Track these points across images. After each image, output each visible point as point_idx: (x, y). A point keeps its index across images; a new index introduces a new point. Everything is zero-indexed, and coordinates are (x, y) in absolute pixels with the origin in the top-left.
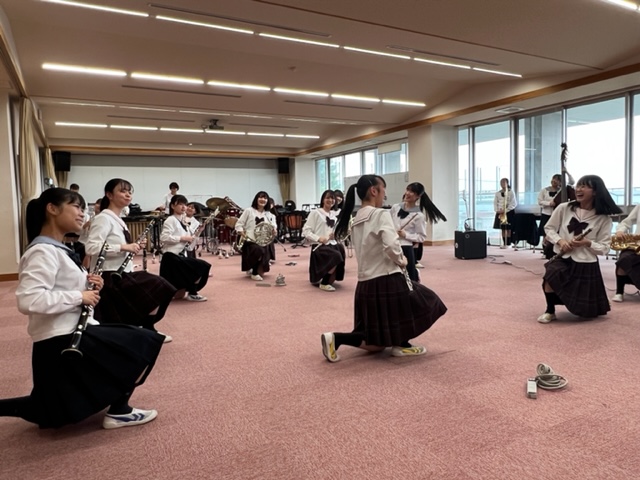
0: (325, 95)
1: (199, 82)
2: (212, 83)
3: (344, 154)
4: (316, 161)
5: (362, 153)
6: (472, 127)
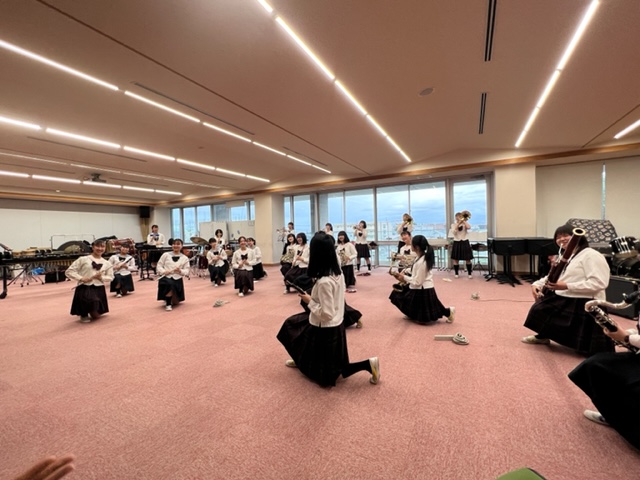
0: (213, 168)
3: (196, 206)
4: (171, 209)
5: (212, 205)
6: (292, 196)
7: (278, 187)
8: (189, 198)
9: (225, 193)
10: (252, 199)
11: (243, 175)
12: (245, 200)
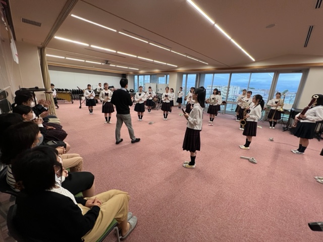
0: (152, 60)
1: (115, 52)
2: (118, 52)
3: (144, 75)
4: (134, 75)
5: (151, 75)
6: (187, 74)
7: (181, 70)
8: (141, 72)
9: (157, 71)
10: (169, 74)
11: (165, 64)
12: (165, 74)
